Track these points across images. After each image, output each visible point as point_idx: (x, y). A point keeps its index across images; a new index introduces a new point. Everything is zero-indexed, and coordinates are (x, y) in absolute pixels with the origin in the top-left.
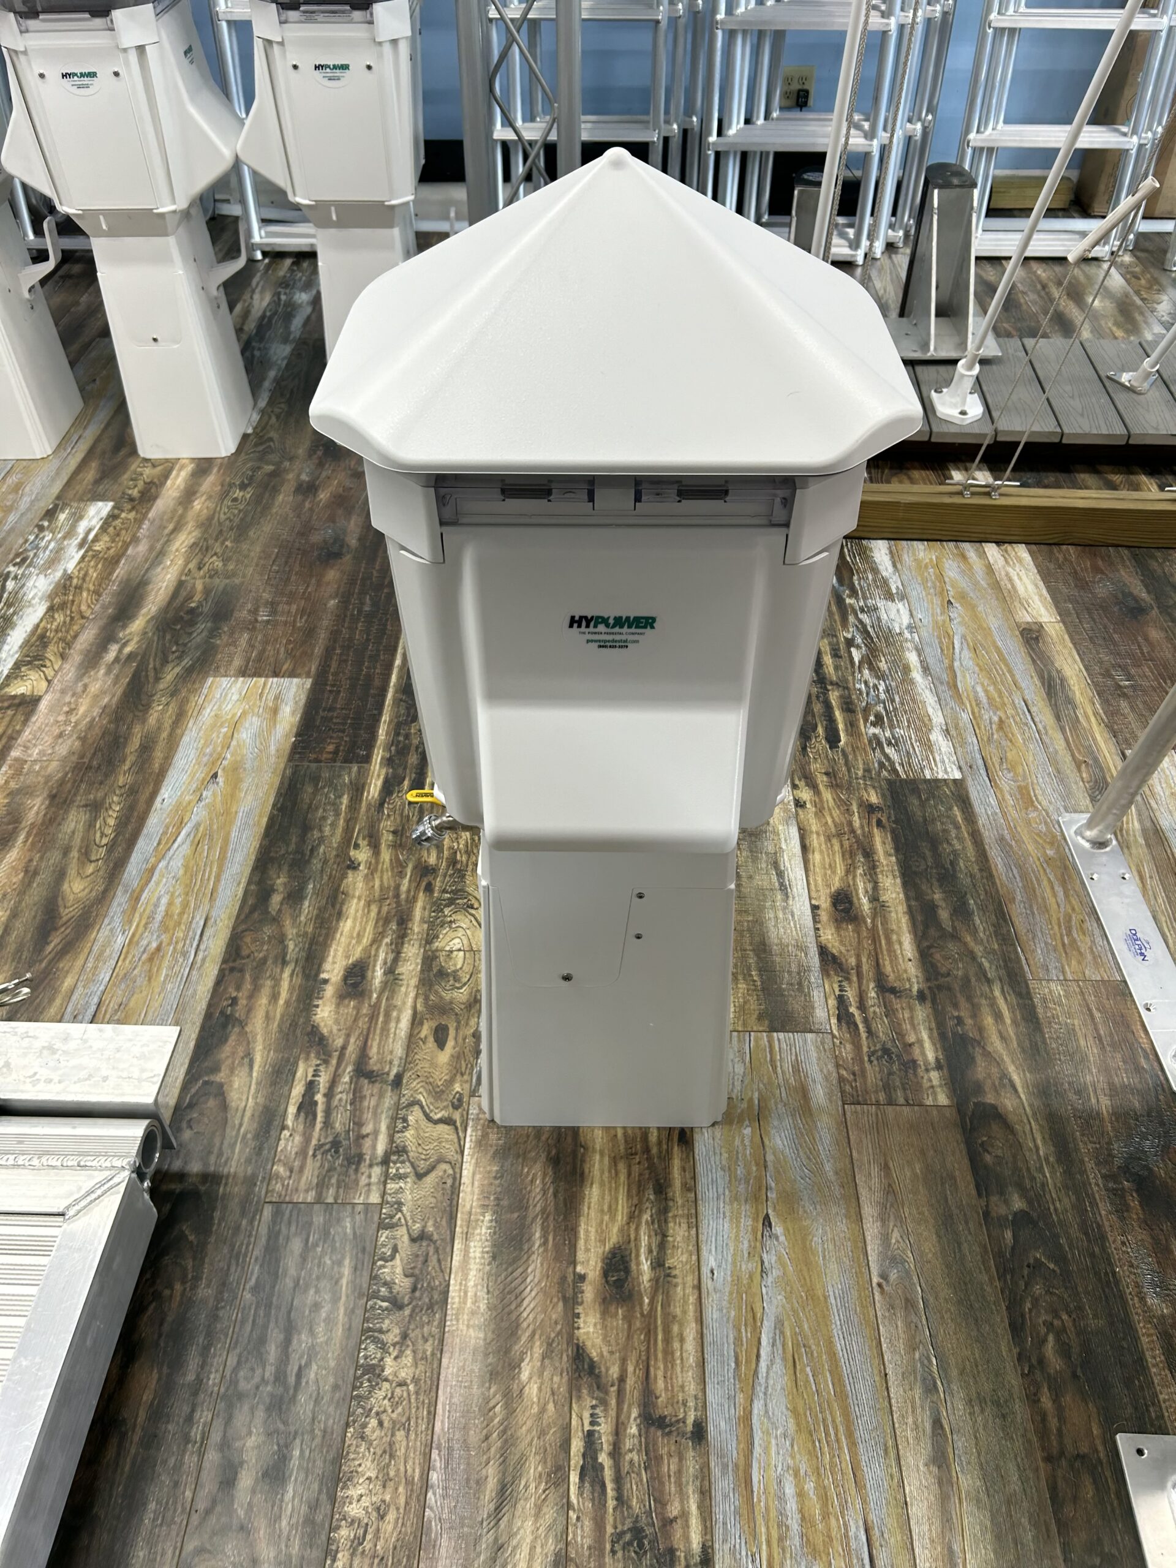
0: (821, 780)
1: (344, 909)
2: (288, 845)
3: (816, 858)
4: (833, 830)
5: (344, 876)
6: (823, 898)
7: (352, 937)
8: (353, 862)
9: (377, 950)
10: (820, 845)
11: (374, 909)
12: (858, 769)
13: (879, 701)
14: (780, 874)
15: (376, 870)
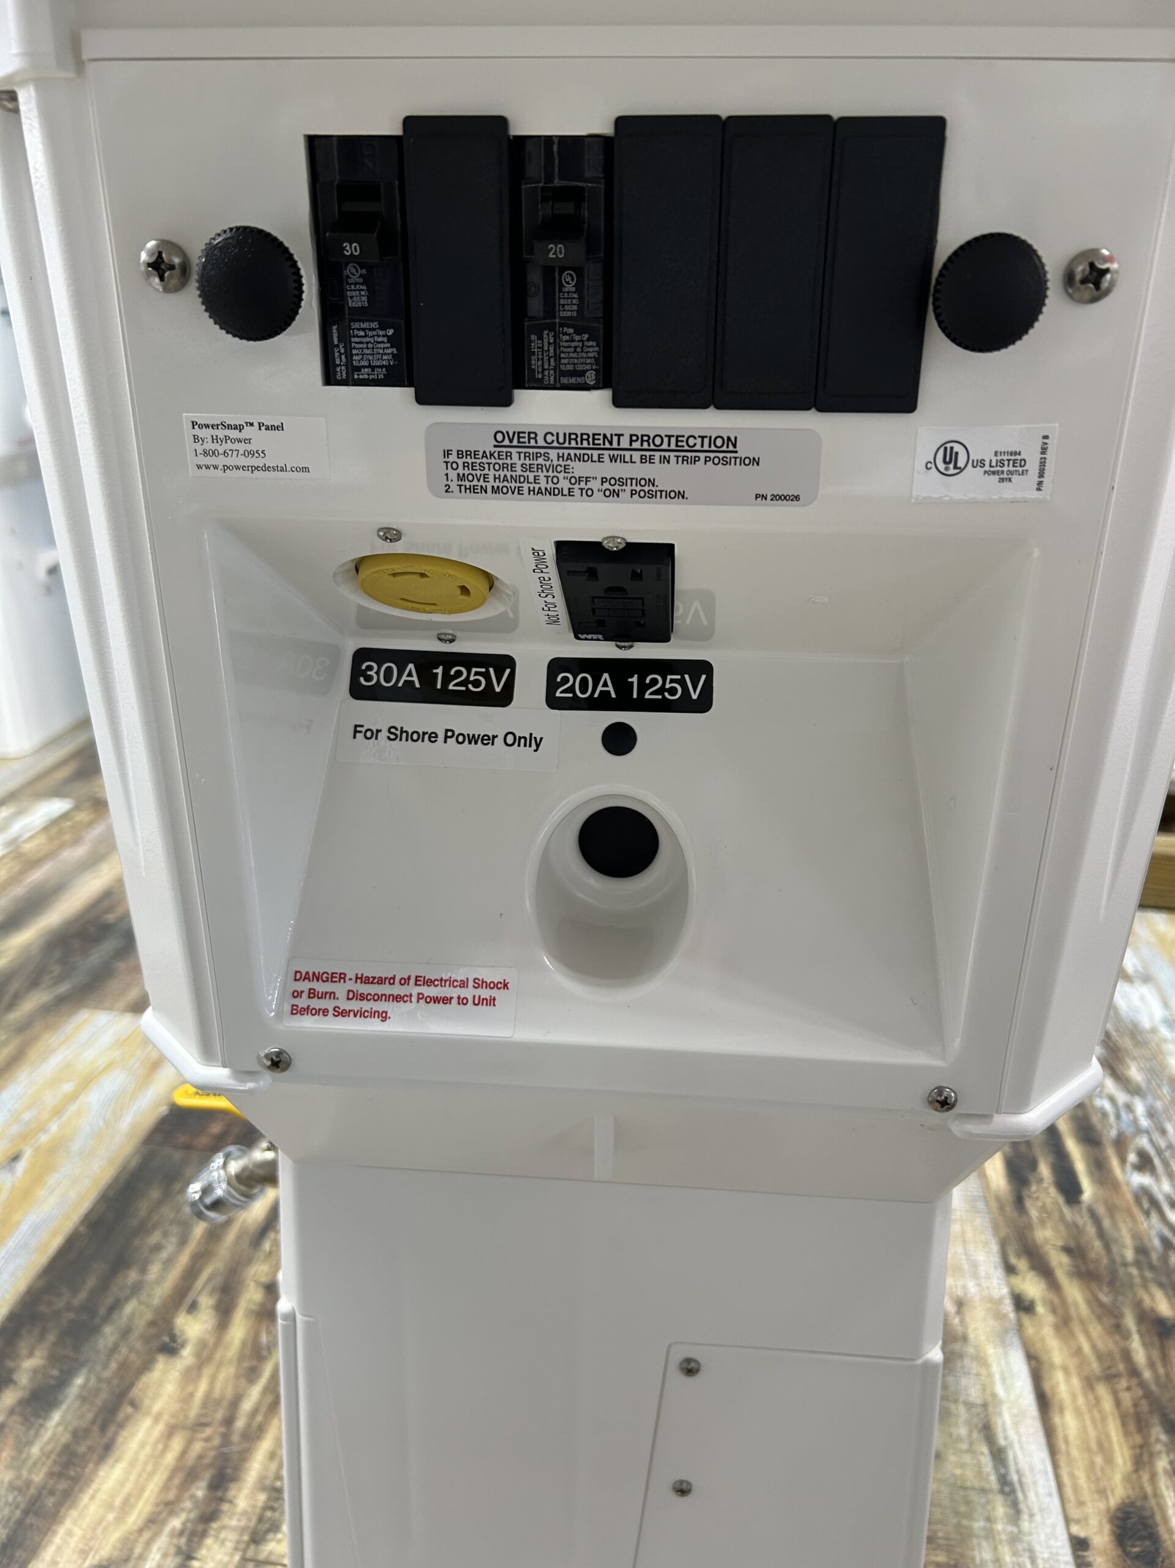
0: (1059, 1262)
1: (120, 1439)
2: (75, 1291)
3: (1069, 1424)
4: (1095, 1366)
5: (147, 1365)
6: (1094, 1522)
7: (110, 1506)
8: (173, 1338)
9: (148, 1544)
10: (1074, 1397)
11: (177, 1444)
12: (1124, 1246)
13: (1139, 1131)
14: (999, 1455)
15: (209, 1359)
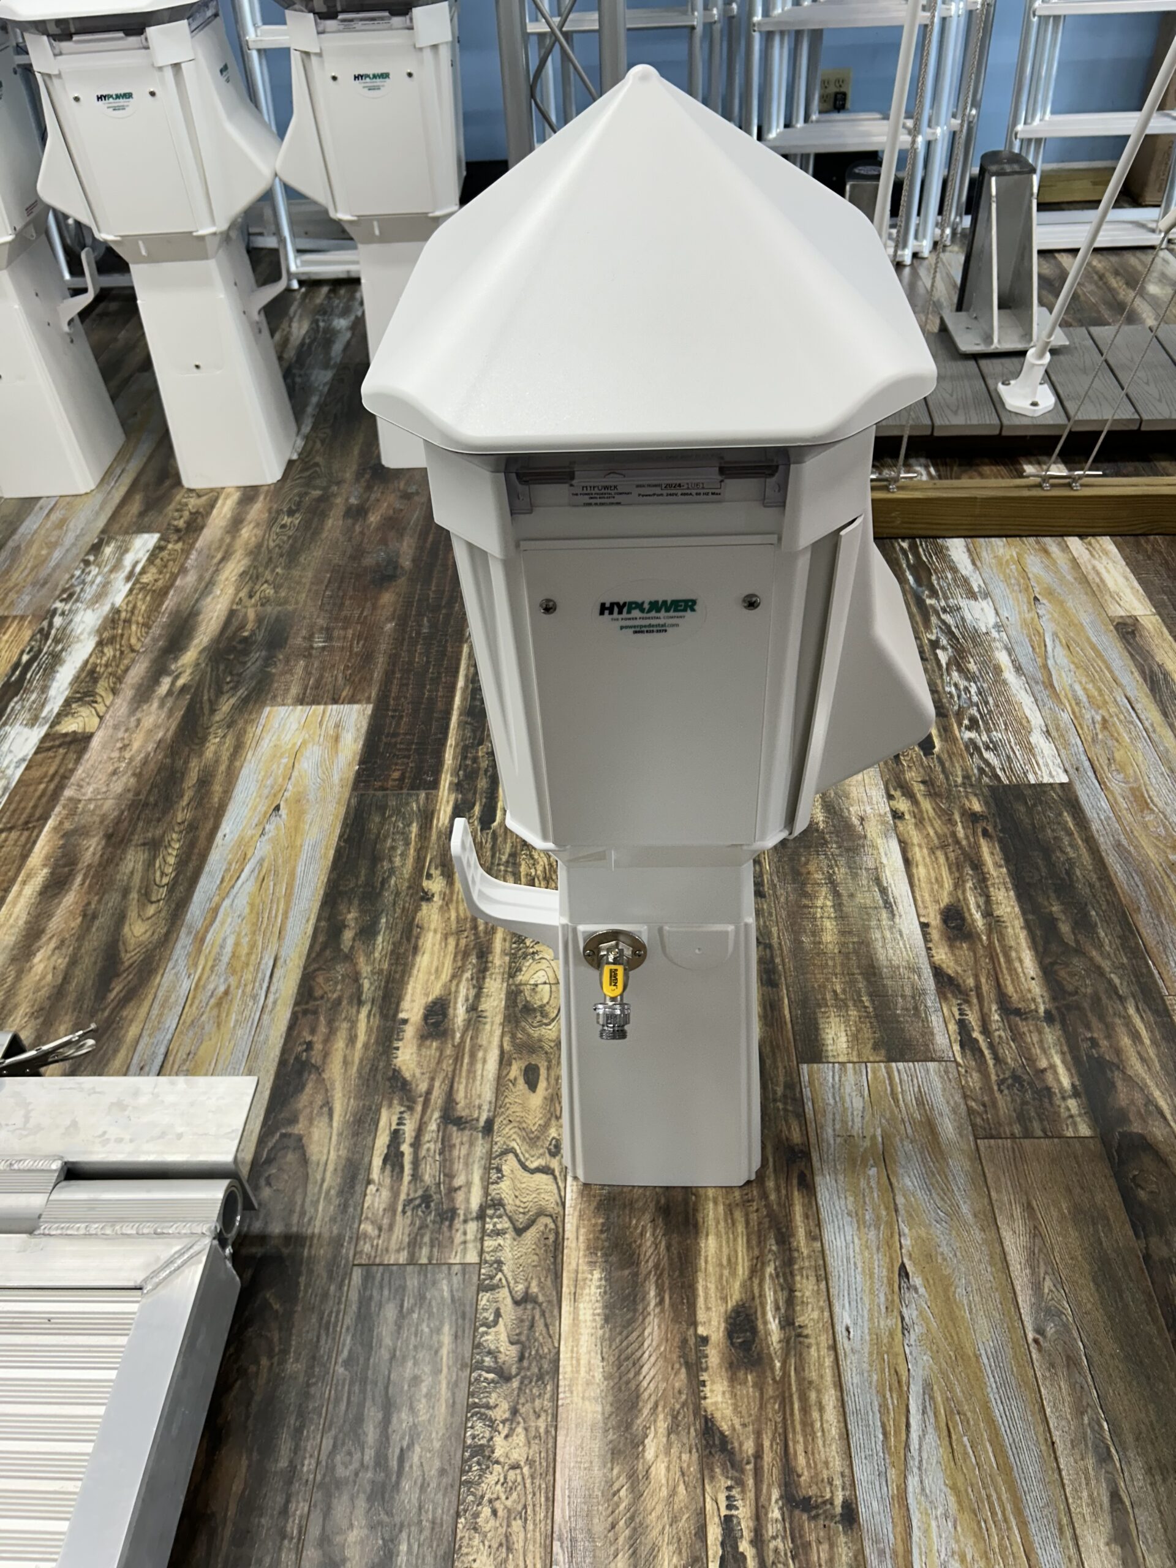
0: (919, 789)
1: (420, 944)
2: (357, 878)
3: (921, 872)
4: (936, 841)
5: (418, 908)
6: (932, 915)
7: (430, 973)
8: (426, 893)
9: (458, 985)
10: (924, 858)
11: (452, 942)
12: (957, 776)
13: (972, 704)
14: (883, 891)
15: (451, 900)
